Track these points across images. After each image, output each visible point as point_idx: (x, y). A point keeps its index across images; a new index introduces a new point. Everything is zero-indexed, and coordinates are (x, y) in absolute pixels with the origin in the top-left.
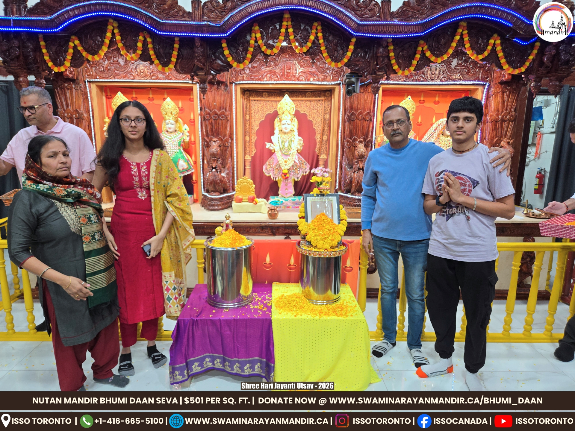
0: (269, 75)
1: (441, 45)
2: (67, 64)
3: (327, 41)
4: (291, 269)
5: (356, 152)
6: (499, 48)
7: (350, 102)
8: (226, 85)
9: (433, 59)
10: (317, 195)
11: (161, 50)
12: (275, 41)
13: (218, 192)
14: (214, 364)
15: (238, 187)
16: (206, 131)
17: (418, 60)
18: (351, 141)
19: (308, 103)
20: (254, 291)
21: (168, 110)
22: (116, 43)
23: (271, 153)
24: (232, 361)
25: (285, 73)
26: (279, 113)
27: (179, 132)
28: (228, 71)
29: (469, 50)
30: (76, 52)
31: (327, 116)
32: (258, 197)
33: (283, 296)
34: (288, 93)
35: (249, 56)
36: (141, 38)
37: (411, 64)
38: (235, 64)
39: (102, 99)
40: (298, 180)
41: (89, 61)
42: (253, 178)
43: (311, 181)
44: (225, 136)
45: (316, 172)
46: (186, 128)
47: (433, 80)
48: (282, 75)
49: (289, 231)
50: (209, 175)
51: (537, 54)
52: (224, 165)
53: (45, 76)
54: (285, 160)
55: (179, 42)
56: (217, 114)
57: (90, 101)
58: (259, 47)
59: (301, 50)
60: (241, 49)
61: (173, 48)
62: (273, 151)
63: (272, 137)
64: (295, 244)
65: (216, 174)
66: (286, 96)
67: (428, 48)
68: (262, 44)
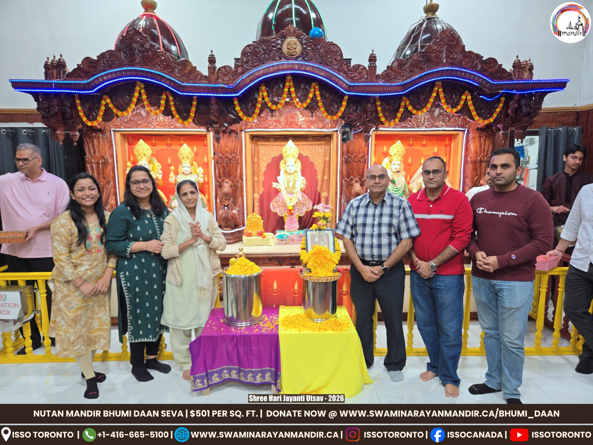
0: (274, 124)
1: (421, 100)
2: (100, 119)
3: (324, 98)
4: (295, 294)
5: (352, 190)
6: (470, 103)
7: (347, 146)
8: (237, 133)
9: (414, 112)
10: (316, 230)
11: (181, 107)
12: (279, 98)
13: (230, 227)
14: (230, 375)
15: (247, 222)
16: (219, 173)
17: (402, 113)
18: (348, 180)
19: (310, 147)
20: (263, 313)
21: (184, 155)
22: (142, 101)
23: (277, 192)
24: (246, 371)
25: (289, 122)
26: (284, 156)
27: (194, 174)
28: (239, 123)
29: (445, 105)
30: (108, 109)
31: (327, 158)
32: (266, 231)
33: (288, 316)
34: (292, 138)
35: (257, 111)
36: (164, 96)
37: (395, 117)
38: (245, 118)
39: (125, 145)
40: (301, 215)
41: (118, 116)
42: (262, 214)
43: (314, 216)
44: (235, 177)
45: (318, 208)
46: (200, 170)
47: (418, 127)
48: (286, 124)
49: (294, 262)
50: (222, 212)
51: (503, 107)
52: (235, 203)
53: (79, 129)
54: (290, 197)
55: (197, 100)
56: (228, 158)
57: (114, 147)
58: (266, 103)
59: (302, 106)
60: (250, 105)
61: (191, 105)
62: (279, 190)
63: (278, 178)
64: (297, 272)
65: (228, 211)
66: (290, 141)
67: (410, 103)
68: (268, 101)
